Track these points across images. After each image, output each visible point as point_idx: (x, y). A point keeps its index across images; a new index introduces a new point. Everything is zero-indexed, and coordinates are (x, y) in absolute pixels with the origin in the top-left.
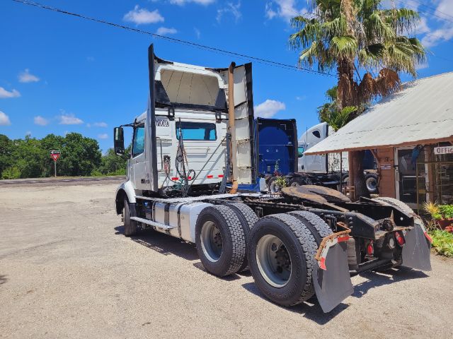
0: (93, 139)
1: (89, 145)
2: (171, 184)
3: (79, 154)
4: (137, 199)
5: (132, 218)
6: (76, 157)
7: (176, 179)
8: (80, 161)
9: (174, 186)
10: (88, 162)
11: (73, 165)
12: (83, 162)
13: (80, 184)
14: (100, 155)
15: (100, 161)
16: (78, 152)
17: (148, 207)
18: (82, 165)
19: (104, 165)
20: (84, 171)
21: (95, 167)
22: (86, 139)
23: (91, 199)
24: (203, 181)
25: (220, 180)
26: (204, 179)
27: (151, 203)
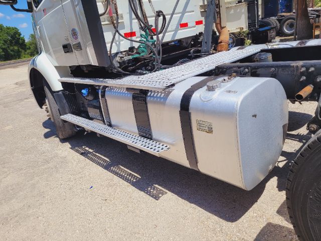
0: (13, 27)
1: (12, 32)
2: (125, 45)
3: (5, 41)
4: (64, 84)
5: (63, 117)
6: (4, 44)
7: (132, 34)
8: (8, 47)
9: (131, 49)
10: (16, 48)
11: (3, 51)
12: (12, 48)
13: (9, 67)
14: (24, 40)
15: (25, 45)
16: (4, 40)
17: (90, 98)
18: (11, 51)
19: (30, 48)
20: (14, 55)
21: (23, 51)
22: (8, 28)
23: (16, 81)
24: (174, 35)
25: (201, 28)
26: (176, 31)
27: (93, 90)
